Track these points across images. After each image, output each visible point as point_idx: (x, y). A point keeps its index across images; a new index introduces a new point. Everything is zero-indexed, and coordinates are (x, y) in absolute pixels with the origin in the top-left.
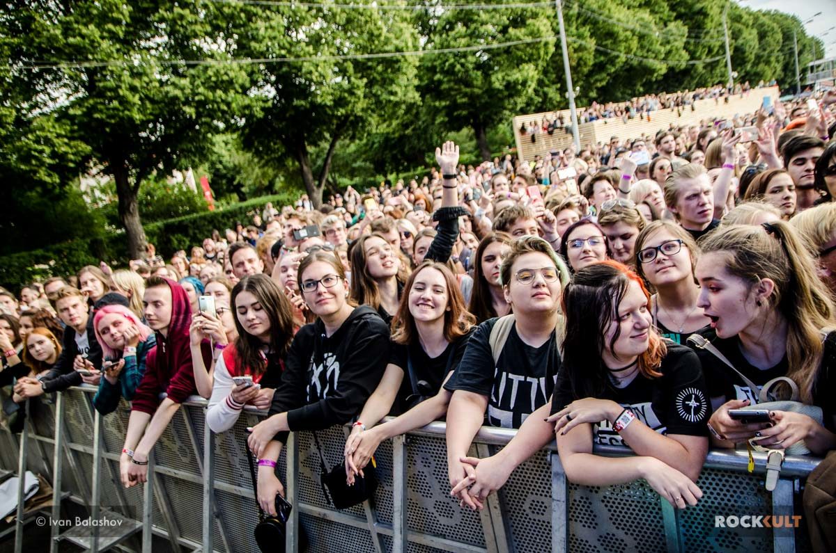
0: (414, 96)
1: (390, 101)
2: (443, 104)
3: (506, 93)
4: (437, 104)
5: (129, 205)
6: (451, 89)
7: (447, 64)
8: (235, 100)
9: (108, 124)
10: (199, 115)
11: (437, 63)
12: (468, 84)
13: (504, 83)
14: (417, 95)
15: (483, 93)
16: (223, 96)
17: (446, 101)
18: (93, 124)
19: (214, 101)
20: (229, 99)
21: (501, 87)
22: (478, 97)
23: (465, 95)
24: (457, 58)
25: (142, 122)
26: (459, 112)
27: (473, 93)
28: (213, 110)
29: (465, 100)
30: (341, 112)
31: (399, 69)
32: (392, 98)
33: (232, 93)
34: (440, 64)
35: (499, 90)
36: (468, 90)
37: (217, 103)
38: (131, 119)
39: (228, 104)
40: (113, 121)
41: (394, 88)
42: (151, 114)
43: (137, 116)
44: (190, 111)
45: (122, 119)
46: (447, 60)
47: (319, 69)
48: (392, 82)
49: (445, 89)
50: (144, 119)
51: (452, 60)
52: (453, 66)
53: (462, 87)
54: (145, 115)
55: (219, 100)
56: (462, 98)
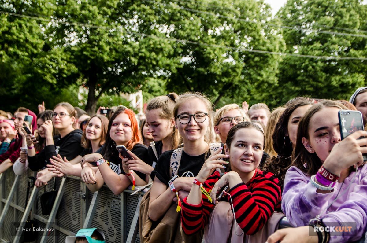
0: (274, 80)
2: (297, 89)
3: (340, 90)
4: (293, 88)
5: (91, 105)
6: (303, 81)
7: (303, 65)
8: (161, 59)
9: (89, 59)
10: (139, 64)
11: (297, 63)
12: (315, 79)
13: (340, 83)
14: (276, 79)
15: (325, 87)
16: (155, 56)
17: (299, 87)
18: (83, 57)
19: (149, 58)
20: (158, 59)
21: (337, 85)
22: (321, 89)
23: (312, 86)
24: (311, 62)
25: (108, 61)
27: (317, 85)
28: (148, 63)
29: (311, 89)
30: (225, 80)
31: (267, 62)
33: (160, 56)
34: (299, 64)
35: (336, 87)
36: (314, 83)
37: (151, 59)
38: (102, 58)
39: (157, 61)
40: (92, 57)
41: (263, 72)
42: (114, 58)
43: (106, 58)
44: (134, 60)
45: (97, 57)
46: (304, 63)
47: (216, 52)
49: (299, 80)
50: (110, 60)
51: (307, 63)
52: (307, 66)
53: (311, 80)
54: (110, 58)
55: (152, 58)
56: (309, 87)
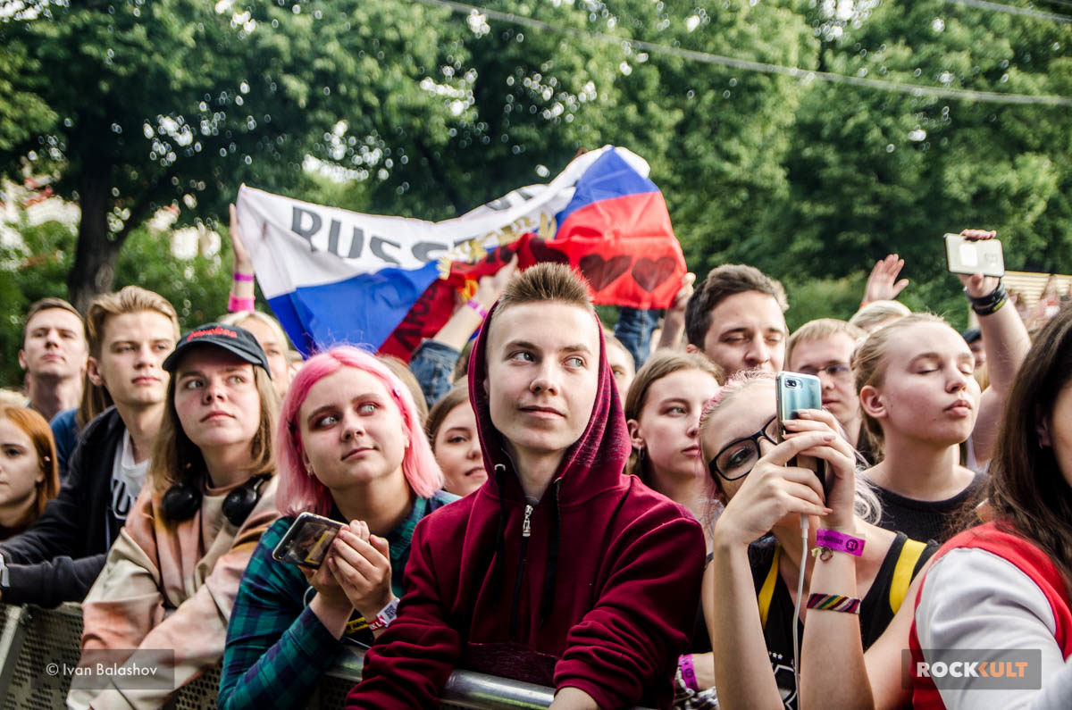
0: (775, 176)
1: (719, 174)
2: (821, 209)
3: (972, 213)
4: (806, 207)
5: (96, 270)
6: (844, 180)
7: (851, 123)
8: (399, 87)
9: (107, 74)
10: (314, 102)
11: (828, 117)
12: (886, 177)
13: (973, 189)
14: (780, 174)
15: (919, 203)
16: (377, 73)
17: (827, 204)
18: (76, 69)
19: (352, 80)
20: (388, 84)
21: (964, 197)
22: (904, 209)
23: (876, 199)
24: (877, 114)
25: (186, 87)
26: (851, 235)
27: (893, 198)
28: (347, 100)
29: (871, 210)
32: (727, 166)
33: (397, 72)
34: (833, 121)
35: (957, 203)
36: (883, 190)
37: (360, 85)
38: (163, 76)
39: (382, 94)
40: (122, 70)
42: (209, 75)
43: (178, 74)
44: (296, 87)
45: (143, 69)
46: (851, 115)
48: (734, 131)
49: (831, 178)
50: (192, 81)
51: (863, 116)
52: (862, 129)
53: (873, 179)
54: (195, 76)
55: (365, 79)
56: (865, 204)
